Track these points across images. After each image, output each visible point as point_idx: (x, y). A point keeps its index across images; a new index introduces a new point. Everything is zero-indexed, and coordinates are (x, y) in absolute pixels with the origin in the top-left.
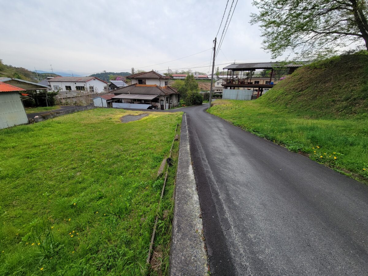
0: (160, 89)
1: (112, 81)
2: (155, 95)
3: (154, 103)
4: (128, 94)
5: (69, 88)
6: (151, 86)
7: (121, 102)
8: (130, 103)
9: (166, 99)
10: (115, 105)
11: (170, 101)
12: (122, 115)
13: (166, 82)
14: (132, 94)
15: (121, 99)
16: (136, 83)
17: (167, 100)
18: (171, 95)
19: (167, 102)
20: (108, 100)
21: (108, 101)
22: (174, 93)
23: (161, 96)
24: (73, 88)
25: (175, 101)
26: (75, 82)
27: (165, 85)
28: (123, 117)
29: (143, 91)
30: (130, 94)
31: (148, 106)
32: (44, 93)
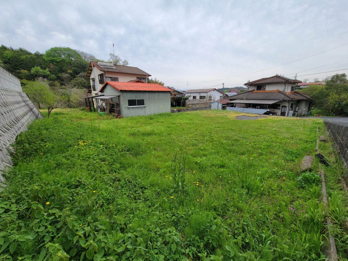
0: (283, 94)
2: (276, 100)
3: (273, 109)
4: (243, 100)
6: (270, 91)
7: (235, 107)
8: (244, 107)
9: (290, 105)
10: (228, 108)
11: (295, 109)
12: (237, 115)
13: (292, 87)
14: (247, 99)
15: (236, 103)
16: (255, 89)
17: (292, 107)
18: (299, 102)
19: (291, 109)
20: (223, 104)
21: (223, 106)
22: (304, 98)
23: (284, 101)
25: (303, 109)
27: (290, 90)
29: (261, 96)
30: (246, 99)
31: (265, 111)
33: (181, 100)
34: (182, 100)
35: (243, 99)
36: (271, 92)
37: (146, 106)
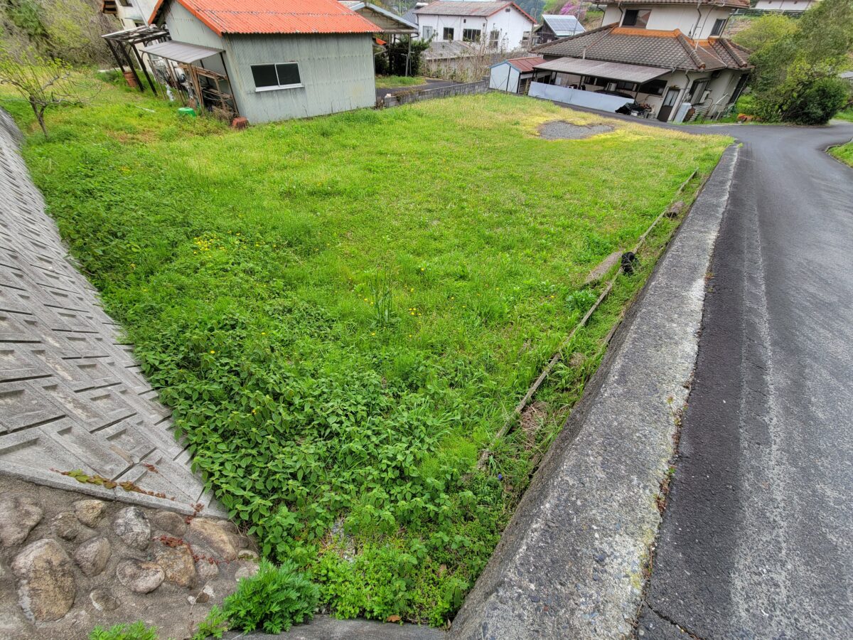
0: (684, 47)
1: (546, 17)
2: (659, 67)
3: (647, 95)
4: (579, 60)
5: (449, 32)
6: (656, 34)
7: (553, 82)
8: (575, 87)
9: (690, 86)
10: (536, 88)
11: (700, 96)
12: (545, 119)
13: (718, 22)
14: (590, 59)
15: (557, 72)
16: (618, 21)
17: (692, 92)
18: (716, 74)
19: (688, 97)
20: (524, 73)
21: (522, 77)
22: (732, 65)
23: (679, 71)
24: (458, 35)
25: (719, 96)
26: (465, 17)
27: (710, 32)
28: (546, 124)
29: (626, 50)
30: (586, 58)
31: (622, 102)
32: (407, 44)
33: (407, 52)
34: (410, 52)
35: (578, 58)
36: (658, 37)
37: (306, 84)
